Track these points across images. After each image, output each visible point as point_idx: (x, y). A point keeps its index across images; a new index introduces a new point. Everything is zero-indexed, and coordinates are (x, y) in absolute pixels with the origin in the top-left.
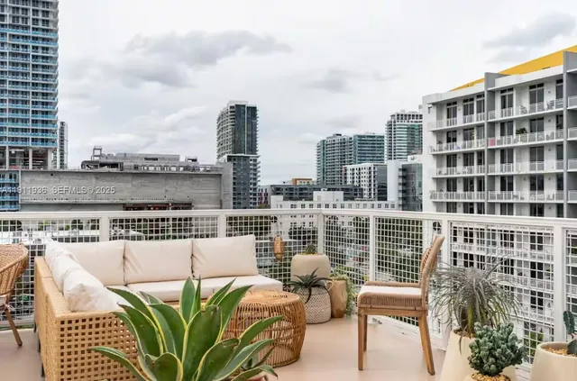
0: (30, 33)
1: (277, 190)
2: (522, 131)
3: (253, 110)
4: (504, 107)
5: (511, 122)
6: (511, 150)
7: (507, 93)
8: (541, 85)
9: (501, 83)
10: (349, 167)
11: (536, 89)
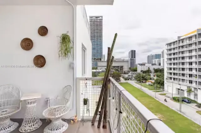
0: (99, 41)
1: (139, 64)
2: (186, 47)
3: (135, 51)
4: (182, 42)
5: (184, 46)
6: (184, 51)
7: (183, 40)
8: (191, 37)
9: (182, 38)
10: (153, 60)
11: (190, 38)
